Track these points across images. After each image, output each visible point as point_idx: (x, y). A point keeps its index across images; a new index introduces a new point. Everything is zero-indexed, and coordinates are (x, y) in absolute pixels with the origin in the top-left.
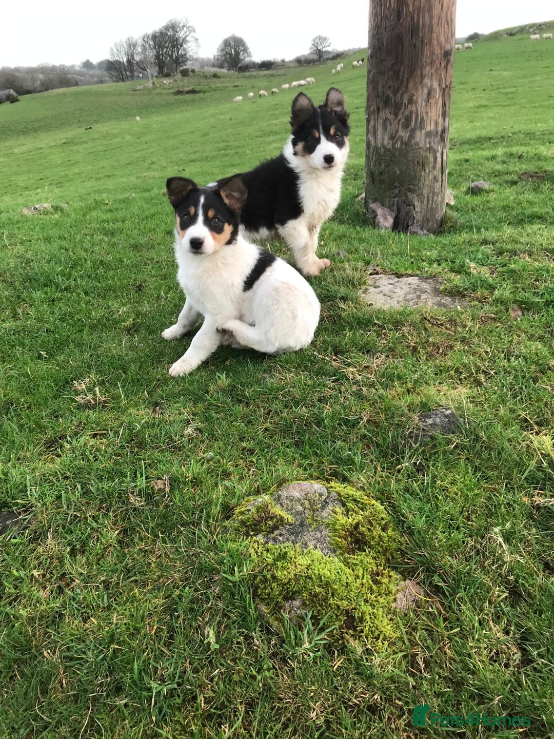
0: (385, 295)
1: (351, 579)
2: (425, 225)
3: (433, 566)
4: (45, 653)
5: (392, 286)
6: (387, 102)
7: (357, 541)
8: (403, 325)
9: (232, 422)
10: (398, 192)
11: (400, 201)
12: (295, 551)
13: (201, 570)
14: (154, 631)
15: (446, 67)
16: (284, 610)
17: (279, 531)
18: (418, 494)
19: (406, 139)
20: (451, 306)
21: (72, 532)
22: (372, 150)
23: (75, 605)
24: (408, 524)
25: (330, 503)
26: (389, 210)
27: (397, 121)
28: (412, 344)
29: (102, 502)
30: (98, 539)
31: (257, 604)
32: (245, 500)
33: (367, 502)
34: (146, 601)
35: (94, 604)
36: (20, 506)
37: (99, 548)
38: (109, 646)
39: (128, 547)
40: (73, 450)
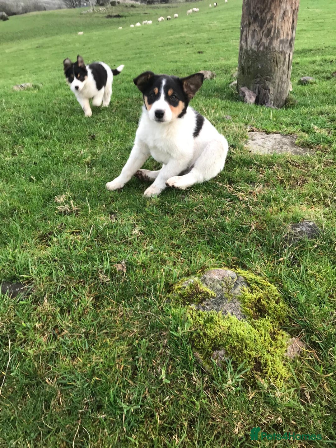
0: (259, 145)
1: (257, 337)
2: (276, 102)
3: (312, 328)
4: (47, 380)
5: (263, 140)
6: (256, 19)
7: (259, 310)
9: (163, 226)
10: (259, 80)
11: (260, 86)
12: (219, 317)
13: (153, 328)
14: (122, 369)
17: (206, 302)
18: (297, 279)
19: (267, 44)
20: (304, 154)
22: (243, 52)
23: (66, 348)
24: (294, 299)
25: (239, 284)
26: (253, 92)
27: (261, 32)
28: (280, 178)
29: (80, 277)
30: (79, 303)
31: (194, 352)
32: (181, 280)
33: (265, 284)
34: (115, 347)
35: (79, 348)
36: (24, 279)
37: (79, 309)
38: (92, 378)
39: (100, 308)
40: (59, 242)
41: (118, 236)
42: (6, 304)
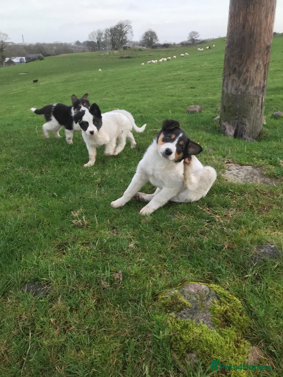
0: (234, 175)
1: (223, 344)
2: (251, 135)
3: (269, 339)
4: (56, 368)
5: (238, 170)
6: (234, 71)
7: (226, 321)
8: (245, 193)
9: (154, 242)
10: (237, 117)
11: (238, 122)
12: (193, 324)
13: (140, 330)
14: (115, 363)
15: (267, 54)
16: (187, 359)
17: (184, 312)
18: (258, 295)
19: (243, 90)
20: (270, 184)
21: (71, 298)
22: (225, 95)
23: (73, 342)
24: (255, 313)
25: (211, 297)
26: (232, 126)
27: (239, 81)
28: (250, 204)
29: (87, 282)
30: (85, 304)
31: (172, 353)
32: (165, 291)
33: (231, 298)
34: (111, 344)
35: (83, 342)
36: (44, 281)
37: (85, 308)
38: (91, 369)
39: (100, 310)
40: (72, 252)
41: (118, 248)
42: (30, 301)
